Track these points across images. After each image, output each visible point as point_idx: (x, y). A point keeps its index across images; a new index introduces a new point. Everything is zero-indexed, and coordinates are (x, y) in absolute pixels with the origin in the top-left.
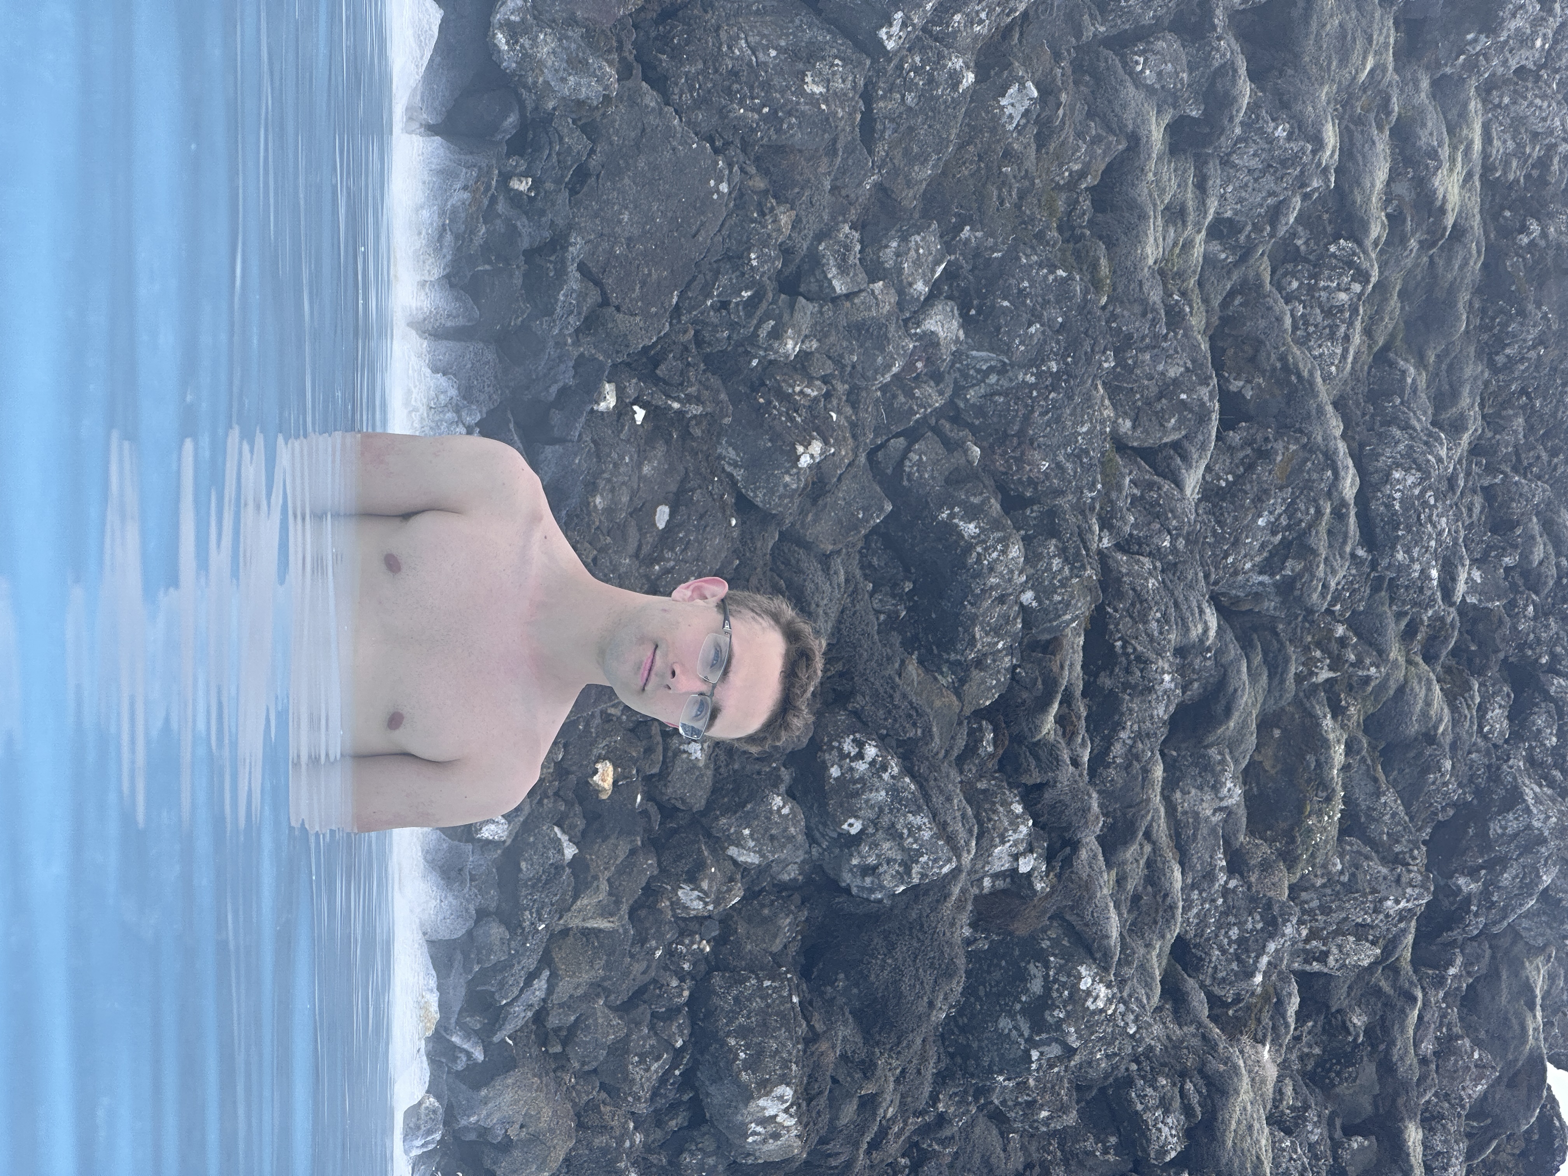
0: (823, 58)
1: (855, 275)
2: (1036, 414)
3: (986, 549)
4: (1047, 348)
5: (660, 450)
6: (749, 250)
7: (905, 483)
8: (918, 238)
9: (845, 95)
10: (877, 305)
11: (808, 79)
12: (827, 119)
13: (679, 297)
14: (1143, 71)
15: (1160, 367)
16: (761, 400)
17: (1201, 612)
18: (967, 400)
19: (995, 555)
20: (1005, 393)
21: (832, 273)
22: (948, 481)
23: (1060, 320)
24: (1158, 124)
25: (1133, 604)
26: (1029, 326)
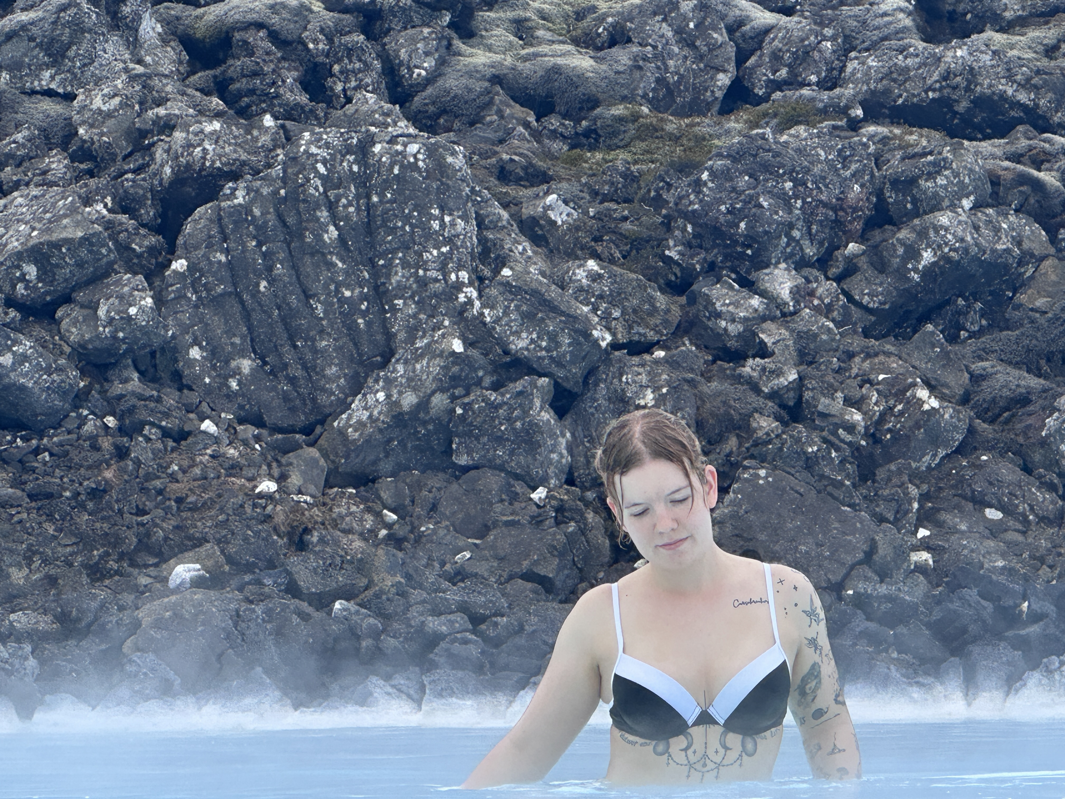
0: (623, 390)
1: (780, 362)
2: (824, 198)
3: (946, 244)
4: (775, 190)
5: (944, 516)
6: (805, 453)
7: (887, 307)
8: (718, 305)
9: (649, 373)
10: (784, 340)
11: (642, 403)
12: (675, 388)
13: (844, 506)
14: (425, 69)
15: (676, 50)
16: (888, 436)
17: (885, 14)
18: (814, 255)
19: (950, 237)
20: (808, 224)
21: (783, 381)
22: (881, 272)
23: (747, 178)
24: (471, 55)
25: (895, 80)
26: (762, 207)
